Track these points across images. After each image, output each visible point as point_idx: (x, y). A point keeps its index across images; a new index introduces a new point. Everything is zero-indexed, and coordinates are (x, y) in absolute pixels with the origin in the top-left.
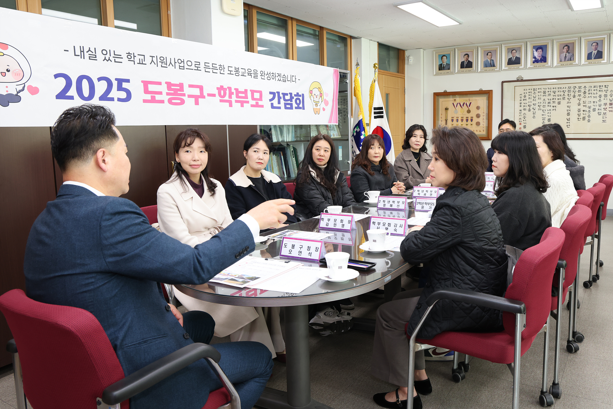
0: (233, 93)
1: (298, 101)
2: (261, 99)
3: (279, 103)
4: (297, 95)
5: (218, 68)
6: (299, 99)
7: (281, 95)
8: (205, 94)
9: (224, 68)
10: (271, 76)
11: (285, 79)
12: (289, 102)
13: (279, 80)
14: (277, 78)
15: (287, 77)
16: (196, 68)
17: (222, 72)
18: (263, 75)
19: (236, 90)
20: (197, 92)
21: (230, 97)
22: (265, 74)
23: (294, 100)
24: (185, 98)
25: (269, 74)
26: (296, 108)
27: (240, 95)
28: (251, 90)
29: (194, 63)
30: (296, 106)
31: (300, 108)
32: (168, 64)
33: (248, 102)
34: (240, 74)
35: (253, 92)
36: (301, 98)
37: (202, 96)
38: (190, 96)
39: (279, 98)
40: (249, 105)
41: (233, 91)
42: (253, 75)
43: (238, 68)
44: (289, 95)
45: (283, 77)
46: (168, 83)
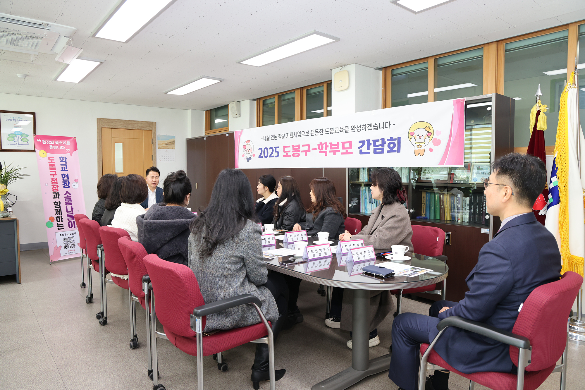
0: (328, 146)
1: (392, 145)
2: (351, 147)
3: (368, 149)
4: (392, 139)
5: (319, 132)
6: (394, 144)
7: (371, 142)
8: (311, 149)
9: (323, 131)
10: (361, 128)
11: (376, 127)
12: (381, 147)
13: (369, 129)
14: (367, 129)
15: (378, 125)
16: (307, 135)
17: (321, 133)
18: (354, 128)
19: (331, 144)
20: (306, 148)
21: (326, 149)
22: (355, 128)
23: (386, 145)
24: (300, 153)
25: (360, 127)
26: (388, 152)
27: (333, 147)
28: (342, 142)
29: (305, 132)
30: (389, 150)
31: (395, 151)
32: (293, 136)
33: (339, 151)
34: (334, 132)
35: (343, 143)
36: (396, 142)
37: (309, 151)
38: (302, 151)
39: (369, 144)
40: (340, 153)
41: (328, 145)
42: (344, 131)
43: (333, 129)
44: (381, 141)
45: (374, 126)
46: (293, 146)
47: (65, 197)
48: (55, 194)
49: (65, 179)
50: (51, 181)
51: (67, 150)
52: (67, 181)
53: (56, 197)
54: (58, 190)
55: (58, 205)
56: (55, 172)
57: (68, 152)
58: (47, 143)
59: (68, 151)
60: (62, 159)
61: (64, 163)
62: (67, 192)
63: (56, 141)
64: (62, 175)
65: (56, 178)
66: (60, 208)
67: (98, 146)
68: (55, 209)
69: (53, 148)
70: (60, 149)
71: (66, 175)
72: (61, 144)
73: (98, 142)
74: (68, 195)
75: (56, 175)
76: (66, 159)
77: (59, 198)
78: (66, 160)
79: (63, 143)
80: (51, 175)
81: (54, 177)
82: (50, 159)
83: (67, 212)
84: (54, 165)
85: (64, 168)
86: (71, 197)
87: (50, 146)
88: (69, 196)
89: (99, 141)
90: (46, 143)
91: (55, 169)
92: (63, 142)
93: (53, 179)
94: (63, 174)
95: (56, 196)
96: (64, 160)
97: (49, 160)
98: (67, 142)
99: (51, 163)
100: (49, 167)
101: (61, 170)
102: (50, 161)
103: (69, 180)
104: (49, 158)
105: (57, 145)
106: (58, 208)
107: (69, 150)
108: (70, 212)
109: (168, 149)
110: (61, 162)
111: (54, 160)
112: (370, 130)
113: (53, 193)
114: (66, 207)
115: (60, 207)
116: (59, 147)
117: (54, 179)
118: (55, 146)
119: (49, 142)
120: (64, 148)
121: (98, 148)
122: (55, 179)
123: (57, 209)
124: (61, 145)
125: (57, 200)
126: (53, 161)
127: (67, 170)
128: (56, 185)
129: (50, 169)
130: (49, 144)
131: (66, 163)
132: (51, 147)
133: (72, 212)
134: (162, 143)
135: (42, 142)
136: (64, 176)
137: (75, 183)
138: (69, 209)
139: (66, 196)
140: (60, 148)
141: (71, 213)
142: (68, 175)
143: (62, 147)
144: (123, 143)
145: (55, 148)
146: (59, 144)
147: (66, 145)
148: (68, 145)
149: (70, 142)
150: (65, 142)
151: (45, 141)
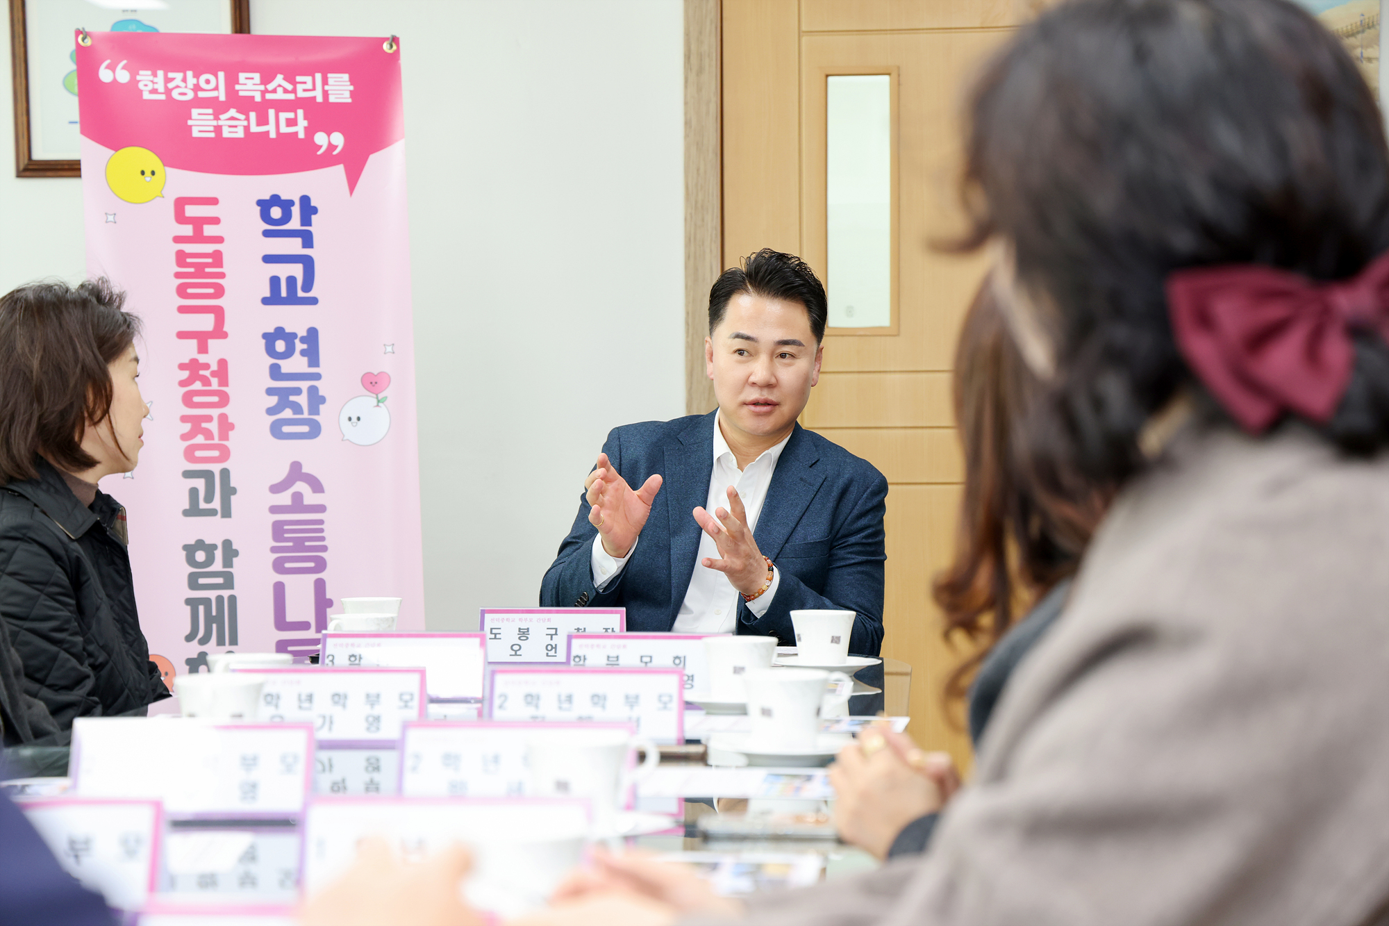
47: (274, 509)
48: (200, 484)
49: (287, 366)
50: (182, 384)
51: (321, 138)
52: (304, 385)
53: (203, 505)
54: (225, 454)
55: (217, 566)
56: (219, 313)
57: (328, 159)
58: (175, 94)
59: (332, 147)
60: (276, 212)
61: (293, 246)
62: (297, 472)
63: (242, 76)
64: (270, 339)
65: (223, 363)
66: (226, 593)
67: (686, 114)
68: (189, 601)
69: (218, 129)
70: (273, 135)
71: (303, 340)
72: (280, 95)
74: (298, 497)
75: (224, 335)
76: (308, 209)
77: (227, 513)
78: (306, 220)
79: (294, 91)
80: (182, 335)
81: (203, 349)
82: (191, 211)
83: (281, 623)
84: (217, 258)
85: (291, 281)
86: (321, 508)
87: (195, 112)
88: (310, 498)
89: (700, 71)
90: (168, 92)
91: (219, 292)
92: (294, 83)
93: (193, 368)
94: (280, 333)
95: (209, 498)
96: (295, 223)
97: (181, 218)
98: (325, 82)
99: (189, 249)
100: (178, 275)
101: (266, 301)
102: (188, 230)
103: (317, 377)
104: (181, 203)
105: (245, 105)
106: (212, 595)
107: (338, 139)
108: (304, 626)
110: (267, 234)
111: (215, 221)
113: (188, 474)
114: (279, 589)
115: (229, 582)
116: (262, 121)
117: (207, 366)
118: (233, 112)
119: (191, 81)
120: (302, 123)
121: (687, 123)
122: (214, 367)
123: (206, 602)
124: (281, 106)
125: (212, 530)
126: (209, 230)
127: (314, 301)
128: (215, 413)
129: (182, 291)
130: (190, 95)
131: (308, 240)
132: (201, 124)
133: (322, 623)
135: (134, 82)
136: (280, 346)
137: (364, 403)
138: (300, 606)
139: (285, 498)
140: (271, 129)
141: (311, 634)
142: (312, 336)
143: (284, 116)
144: (895, 75)
145: (234, 126)
146: (269, 96)
147: (320, 99)
148: (332, 99)
149: (352, 81)
150: (308, 79)
151: (160, 73)
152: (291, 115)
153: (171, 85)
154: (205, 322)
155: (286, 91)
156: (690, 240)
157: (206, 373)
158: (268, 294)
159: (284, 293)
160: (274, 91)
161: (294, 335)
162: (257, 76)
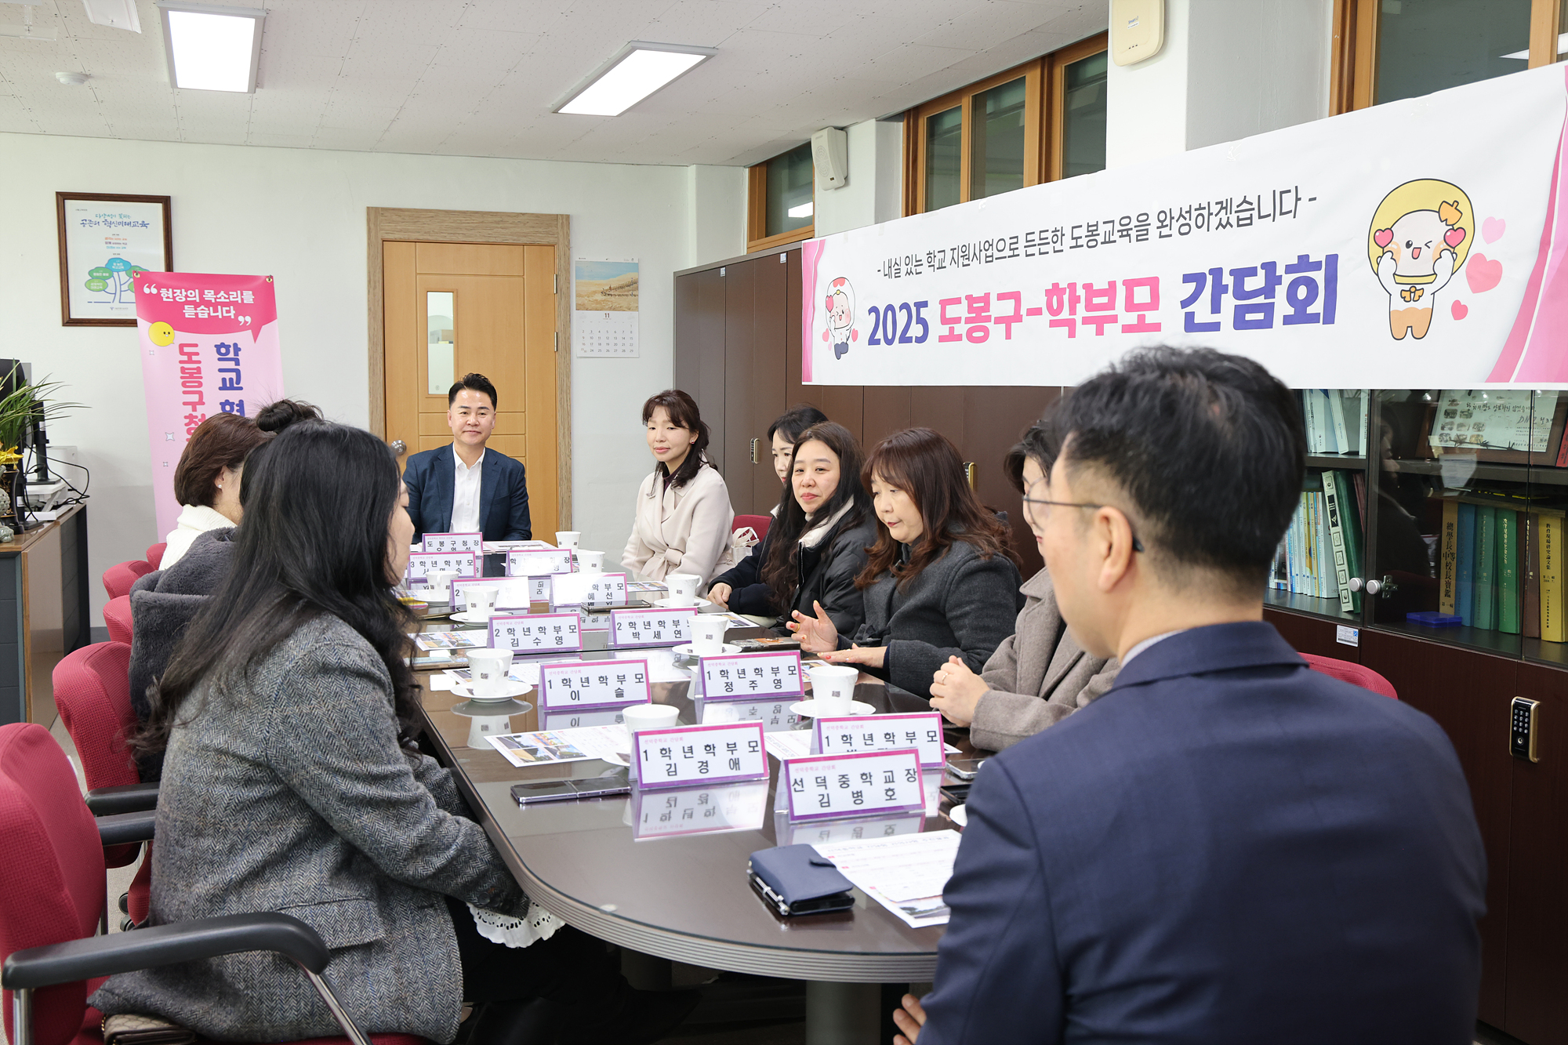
0: (1078, 299)
1: (1302, 292)
2: (1154, 304)
3: (1216, 308)
4: (1304, 263)
5: (1049, 240)
6: (1311, 284)
7: (1228, 280)
8: (1023, 312)
9: (1063, 235)
10: (1193, 218)
11: (1247, 214)
12: (1261, 300)
13: (1220, 224)
14: (1214, 221)
15: (1255, 205)
16: (1011, 253)
17: (1058, 247)
18: (1167, 222)
19: (1088, 287)
20: (1007, 308)
21: (1073, 311)
22: (1172, 218)
23: (1281, 291)
24: (990, 325)
25: (1187, 216)
26: (1288, 320)
27: (1096, 301)
28: (1125, 283)
29: (1008, 242)
30: (1291, 311)
31: (1314, 318)
32: (971, 259)
33: (1114, 319)
34: (1100, 239)
35: (1130, 285)
36: (1319, 277)
37: (1017, 318)
38: (998, 320)
39: (1219, 290)
40: (1118, 326)
41: (1081, 292)
42: (1133, 233)
43: (1097, 225)
44: (1261, 273)
45: (1239, 209)
46: (969, 298)
50: (186, 425)
51: (241, 318)
56: (200, 394)
57: (244, 328)
58: (177, 299)
59: (246, 322)
60: (223, 350)
61: (231, 365)
63: (206, 291)
67: (369, 305)
69: (197, 314)
70: (220, 317)
71: (237, 405)
72: (223, 300)
73: (371, 290)
75: (204, 404)
76: (237, 349)
78: (236, 354)
79: (229, 298)
80: (185, 404)
81: (194, 410)
82: (186, 350)
84: (199, 370)
85: (231, 380)
87: (186, 307)
90: (174, 298)
91: (200, 385)
92: (229, 295)
93: (190, 417)
94: (227, 402)
96: (231, 355)
97: (182, 353)
98: (242, 294)
99: (186, 366)
100: (182, 378)
101: (220, 389)
102: (185, 358)
104: (182, 346)
105: (208, 304)
107: (248, 319)
109: (614, 310)
110: (219, 359)
111: (197, 354)
112: (1224, 227)
116: (216, 311)
117: (196, 417)
118: (202, 307)
119: (184, 293)
120: (233, 312)
121: (369, 309)
122: (200, 417)
124: (223, 304)
126: (194, 358)
127: (241, 388)
129: (184, 384)
130: (184, 300)
131: (237, 363)
132: (189, 312)
134: (593, 289)
135: (159, 293)
140: (219, 314)
142: (241, 404)
143: (225, 309)
144: (455, 292)
145: (203, 313)
146: (218, 300)
147: (240, 302)
148: (245, 302)
149: (253, 294)
150: (235, 293)
151: (170, 290)
152: (228, 308)
153: (175, 295)
154: (195, 398)
155: (225, 298)
156: (370, 358)
157: (197, 420)
158: (221, 386)
159: (228, 386)
160: (220, 298)
161: (234, 403)
162: (212, 292)
